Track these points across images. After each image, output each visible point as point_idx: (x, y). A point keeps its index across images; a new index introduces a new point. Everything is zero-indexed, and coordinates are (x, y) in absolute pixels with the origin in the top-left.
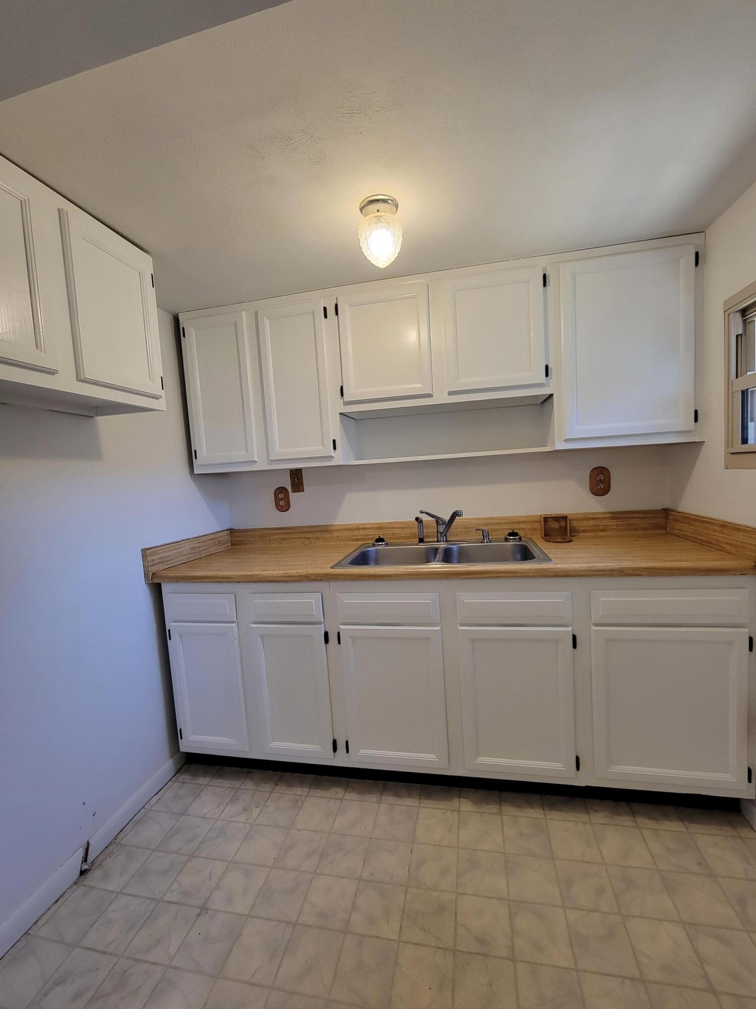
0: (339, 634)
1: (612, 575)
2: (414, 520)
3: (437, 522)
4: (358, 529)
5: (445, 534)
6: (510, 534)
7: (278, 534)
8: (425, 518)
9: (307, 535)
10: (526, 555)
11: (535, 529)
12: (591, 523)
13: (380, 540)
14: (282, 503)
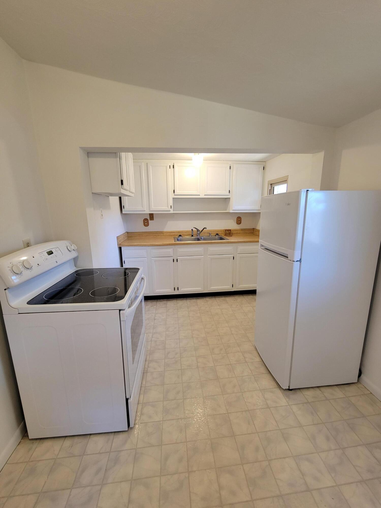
0: (177, 259)
1: (242, 243)
2: (191, 230)
3: (197, 231)
4: (172, 232)
5: (199, 234)
6: (216, 234)
7: (144, 234)
8: (194, 229)
9: (155, 234)
10: (221, 239)
11: (222, 233)
12: (236, 232)
13: (180, 236)
14: (146, 224)
